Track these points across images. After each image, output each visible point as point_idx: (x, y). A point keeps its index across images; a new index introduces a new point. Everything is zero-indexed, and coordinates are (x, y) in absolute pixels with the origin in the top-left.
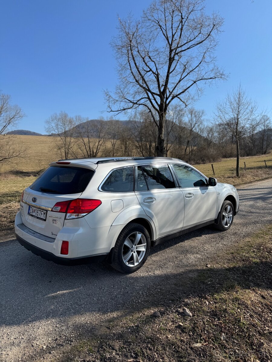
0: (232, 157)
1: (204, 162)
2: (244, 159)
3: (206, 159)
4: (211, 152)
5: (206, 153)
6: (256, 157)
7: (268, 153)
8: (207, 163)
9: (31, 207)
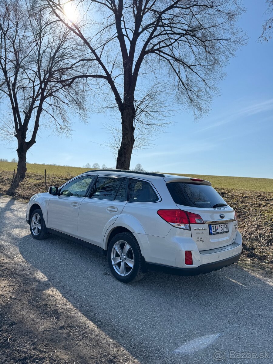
9: (212, 226)
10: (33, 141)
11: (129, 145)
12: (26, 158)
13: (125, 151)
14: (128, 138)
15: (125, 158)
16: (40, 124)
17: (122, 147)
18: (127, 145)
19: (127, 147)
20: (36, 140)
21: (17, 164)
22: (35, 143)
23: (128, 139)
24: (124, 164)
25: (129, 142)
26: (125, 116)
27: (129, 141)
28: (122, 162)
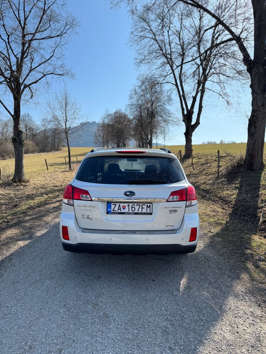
0: (29, 153)
1: (4, 158)
2: (41, 155)
3: (6, 155)
4: (9, 147)
5: (4, 148)
6: (51, 153)
7: (60, 150)
8: (7, 159)
9: (112, 204)
10: (198, 123)
11: (259, 111)
12: (191, 140)
13: (255, 119)
14: (257, 103)
15: (255, 127)
16: (203, 105)
17: (252, 116)
18: (257, 111)
19: (257, 114)
20: (200, 122)
21: (185, 146)
22: (199, 125)
23: (257, 105)
24: (254, 135)
25: (259, 107)
26: (253, 77)
27: (259, 105)
28: (252, 133)
